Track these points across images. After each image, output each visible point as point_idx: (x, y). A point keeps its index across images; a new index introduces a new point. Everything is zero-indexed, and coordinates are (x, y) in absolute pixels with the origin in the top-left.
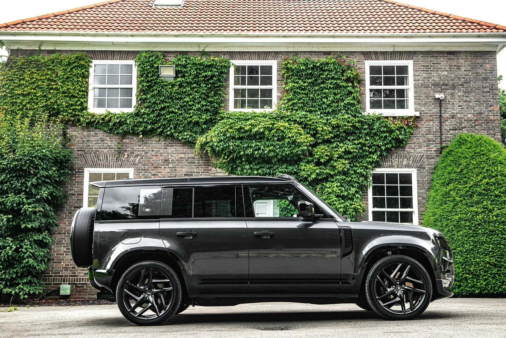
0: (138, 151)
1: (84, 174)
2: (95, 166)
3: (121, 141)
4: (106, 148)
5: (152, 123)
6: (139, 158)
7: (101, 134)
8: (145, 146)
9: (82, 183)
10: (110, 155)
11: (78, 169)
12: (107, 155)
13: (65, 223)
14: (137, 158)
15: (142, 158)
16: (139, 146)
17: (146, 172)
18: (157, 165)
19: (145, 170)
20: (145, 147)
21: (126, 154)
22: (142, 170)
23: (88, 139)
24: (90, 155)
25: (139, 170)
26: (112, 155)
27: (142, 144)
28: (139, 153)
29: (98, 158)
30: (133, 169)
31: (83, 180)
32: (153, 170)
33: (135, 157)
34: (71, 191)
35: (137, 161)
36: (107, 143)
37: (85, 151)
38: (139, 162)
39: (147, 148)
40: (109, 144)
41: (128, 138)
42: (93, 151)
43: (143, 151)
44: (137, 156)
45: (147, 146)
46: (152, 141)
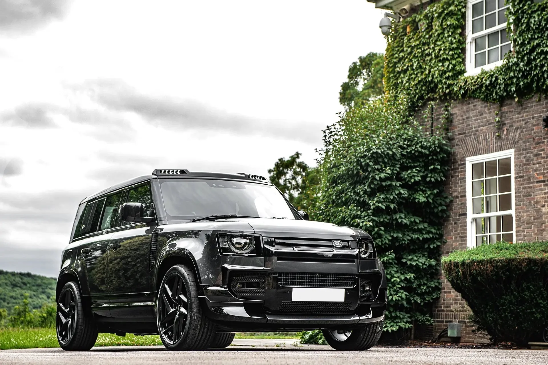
0: (518, 122)
1: (465, 167)
2: (476, 153)
3: (501, 110)
4: (485, 125)
5: (524, 77)
6: (519, 131)
7: (479, 105)
8: (525, 112)
9: (464, 179)
10: (489, 134)
11: (461, 161)
12: (486, 135)
13: (452, 238)
14: (517, 132)
15: (522, 132)
16: (519, 113)
17: (528, 153)
18: (539, 139)
19: (526, 150)
20: (525, 115)
21: (505, 128)
22: (523, 150)
23: (467, 115)
24: (470, 138)
25: (520, 151)
26: (491, 133)
27: (522, 109)
28: (518, 124)
29: (478, 141)
30: (513, 150)
31: (465, 175)
32: (535, 148)
33: (514, 132)
34: (454, 192)
35: (517, 137)
36: (486, 118)
37: (465, 133)
38: (520, 139)
39: (527, 116)
40: (488, 118)
41: (507, 105)
42: (472, 132)
43: (523, 120)
44: (517, 129)
45: (527, 112)
46: (532, 103)
